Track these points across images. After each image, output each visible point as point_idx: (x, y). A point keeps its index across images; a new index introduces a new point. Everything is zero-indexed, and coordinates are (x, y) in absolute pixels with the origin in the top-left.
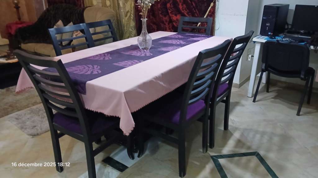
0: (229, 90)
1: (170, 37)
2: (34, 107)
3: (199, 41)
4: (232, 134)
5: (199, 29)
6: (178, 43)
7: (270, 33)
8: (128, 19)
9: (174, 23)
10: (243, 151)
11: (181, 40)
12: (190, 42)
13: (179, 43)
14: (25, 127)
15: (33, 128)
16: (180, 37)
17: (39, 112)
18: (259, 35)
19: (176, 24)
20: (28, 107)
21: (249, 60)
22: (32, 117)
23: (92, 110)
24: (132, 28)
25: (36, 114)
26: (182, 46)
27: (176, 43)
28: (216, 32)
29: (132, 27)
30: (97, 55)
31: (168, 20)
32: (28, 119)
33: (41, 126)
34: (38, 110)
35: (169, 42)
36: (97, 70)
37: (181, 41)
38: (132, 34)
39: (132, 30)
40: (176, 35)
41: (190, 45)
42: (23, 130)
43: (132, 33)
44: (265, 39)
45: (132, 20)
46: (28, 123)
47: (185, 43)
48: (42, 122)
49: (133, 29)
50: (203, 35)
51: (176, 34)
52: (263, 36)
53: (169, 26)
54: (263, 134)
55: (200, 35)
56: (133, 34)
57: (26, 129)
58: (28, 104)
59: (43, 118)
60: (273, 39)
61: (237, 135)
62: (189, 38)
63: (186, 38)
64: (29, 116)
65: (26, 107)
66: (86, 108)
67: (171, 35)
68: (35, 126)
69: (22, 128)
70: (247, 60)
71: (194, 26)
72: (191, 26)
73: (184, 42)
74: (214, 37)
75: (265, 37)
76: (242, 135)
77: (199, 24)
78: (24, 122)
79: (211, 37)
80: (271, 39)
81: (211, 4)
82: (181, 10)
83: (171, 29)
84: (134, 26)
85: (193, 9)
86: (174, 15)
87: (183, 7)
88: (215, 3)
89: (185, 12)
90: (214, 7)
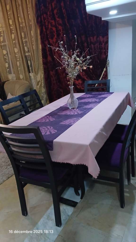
1: (82, 97)
5: (97, 88)
8: (39, 87)
9: (77, 86)
16: (88, 96)
23: (59, 162)
24: (44, 93)
27: (92, 101)
30: (42, 118)
36: (53, 130)
37: (94, 99)
38: (43, 97)
39: (43, 95)
43: (44, 97)
45: (43, 88)
47: (98, 100)
50: (106, 93)
51: (85, 94)
56: (44, 98)
62: (98, 96)
63: (95, 96)
66: (53, 161)
67: (82, 95)
71: (92, 87)
73: (96, 99)
77: (97, 84)
81: (104, 69)
82: (82, 76)
83: (75, 91)
84: (45, 92)
85: (91, 74)
86: (76, 80)
87: (82, 74)
88: (107, 68)
89: (85, 77)
90: (106, 71)
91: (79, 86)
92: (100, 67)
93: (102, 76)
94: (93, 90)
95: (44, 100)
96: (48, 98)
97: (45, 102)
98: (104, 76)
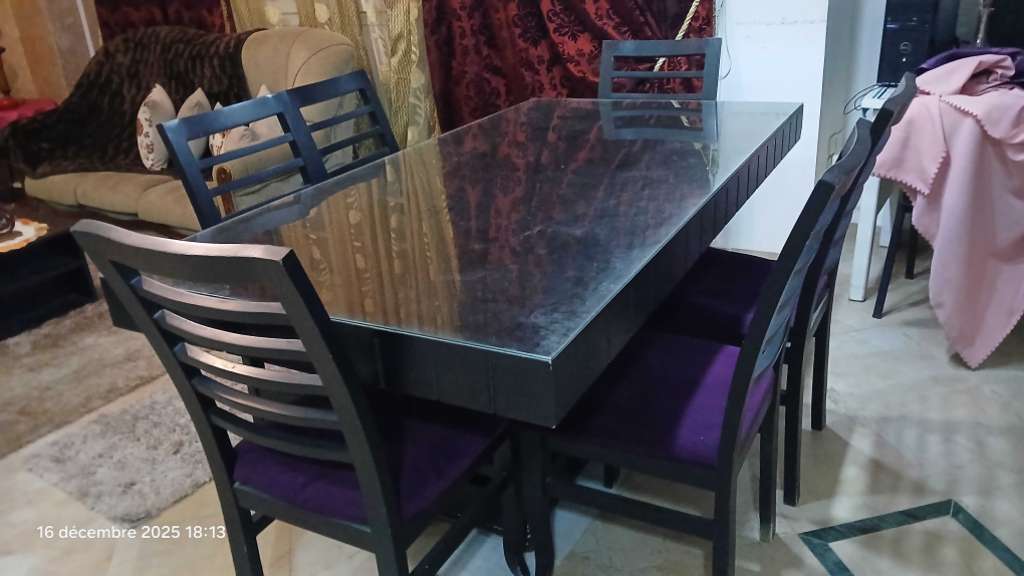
2: (114, 408)
4: (844, 445)
10: (904, 503)
14: (94, 490)
15: (124, 492)
17: (134, 425)
19: (579, 68)
20: (90, 411)
22: (113, 447)
24: (419, 94)
25: (123, 433)
29: (419, 88)
31: (547, 56)
32: (100, 456)
33: (153, 481)
34: (128, 417)
38: (416, 113)
39: (420, 99)
42: (90, 501)
43: (420, 111)
45: (414, 66)
46: (103, 473)
48: (154, 461)
49: (422, 97)
53: (552, 78)
54: (949, 430)
56: (421, 115)
57: (99, 496)
58: (89, 399)
59: (155, 448)
61: (861, 445)
64: (98, 446)
65: (82, 410)
68: (133, 484)
69: (83, 495)
71: (642, 72)
76: (880, 442)
78: (87, 472)
83: (559, 87)
84: (423, 85)
85: (637, 13)
86: (566, 37)
90: (709, 1)
91: (578, 64)
94: (645, 85)
95: (419, 124)
96: (436, 115)
97: (425, 133)
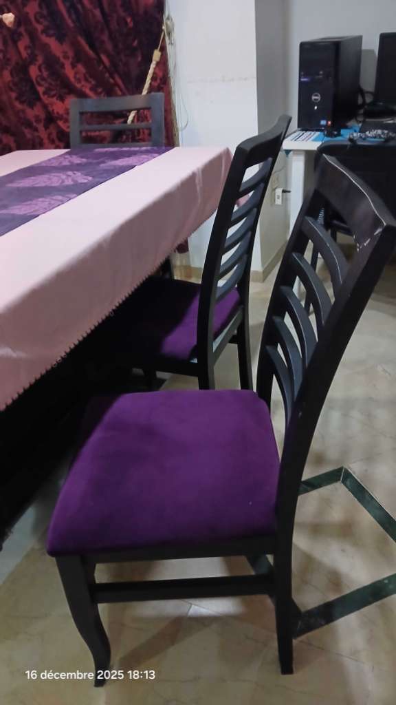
0: (242, 306)
1: (44, 165)
3: (133, 167)
5: (132, 131)
6: (69, 182)
7: (323, 122)
9: (60, 123)
11: (78, 170)
12: (105, 175)
13: (73, 180)
16: (76, 160)
18: (295, 132)
19: (65, 124)
21: (279, 202)
26: (81, 189)
27: (63, 182)
28: (182, 136)
31: (43, 116)
35: (41, 181)
37: (79, 174)
40: (65, 158)
41: (107, 182)
44: (315, 140)
47: (90, 178)
50: (144, 148)
51: (66, 153)
52: (309, 133)
55: (137, 149)
60: (336, 136)
62: (104, 162)
63: (95, 161)
67: (49, 160)
70: (272, 205)
71: (118, 125)
72: (110, 123)
73: (86, 175)
74: (175, 148)
75: (313, 133)
77: (132, 115)
79: (168, 150)
80: (329, 139)
81: (152, 53)
82: (72, 80)
85: (107, 75)
86: (55, 99)
87: (76, 73)
88: (163, 50)
89: (86, 87)
90: (163, 63)
92: (136, 43)
93: (150, 84)
98: (156, 84)
